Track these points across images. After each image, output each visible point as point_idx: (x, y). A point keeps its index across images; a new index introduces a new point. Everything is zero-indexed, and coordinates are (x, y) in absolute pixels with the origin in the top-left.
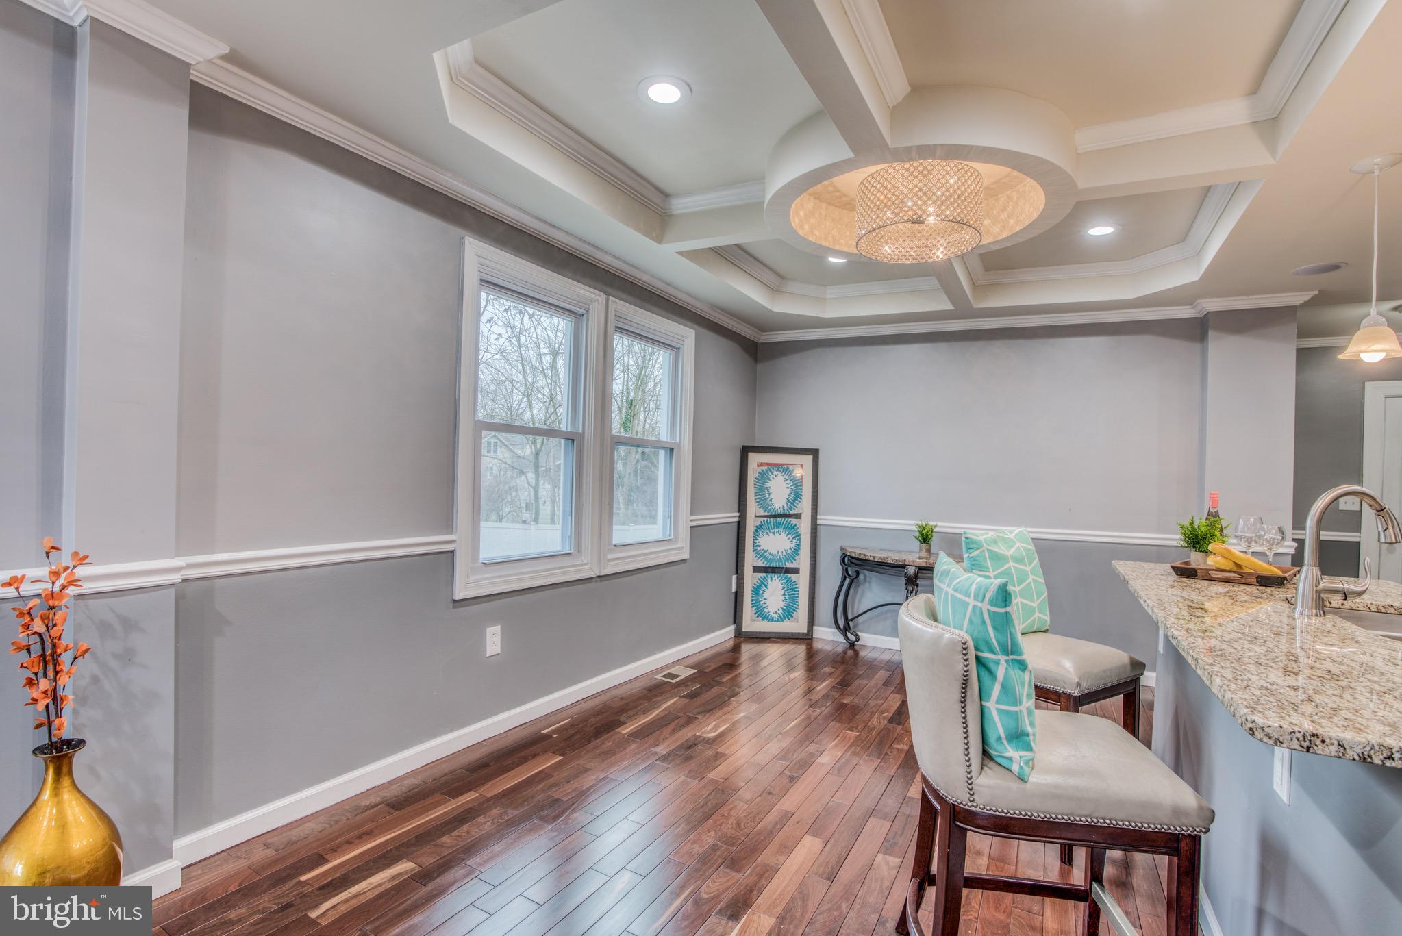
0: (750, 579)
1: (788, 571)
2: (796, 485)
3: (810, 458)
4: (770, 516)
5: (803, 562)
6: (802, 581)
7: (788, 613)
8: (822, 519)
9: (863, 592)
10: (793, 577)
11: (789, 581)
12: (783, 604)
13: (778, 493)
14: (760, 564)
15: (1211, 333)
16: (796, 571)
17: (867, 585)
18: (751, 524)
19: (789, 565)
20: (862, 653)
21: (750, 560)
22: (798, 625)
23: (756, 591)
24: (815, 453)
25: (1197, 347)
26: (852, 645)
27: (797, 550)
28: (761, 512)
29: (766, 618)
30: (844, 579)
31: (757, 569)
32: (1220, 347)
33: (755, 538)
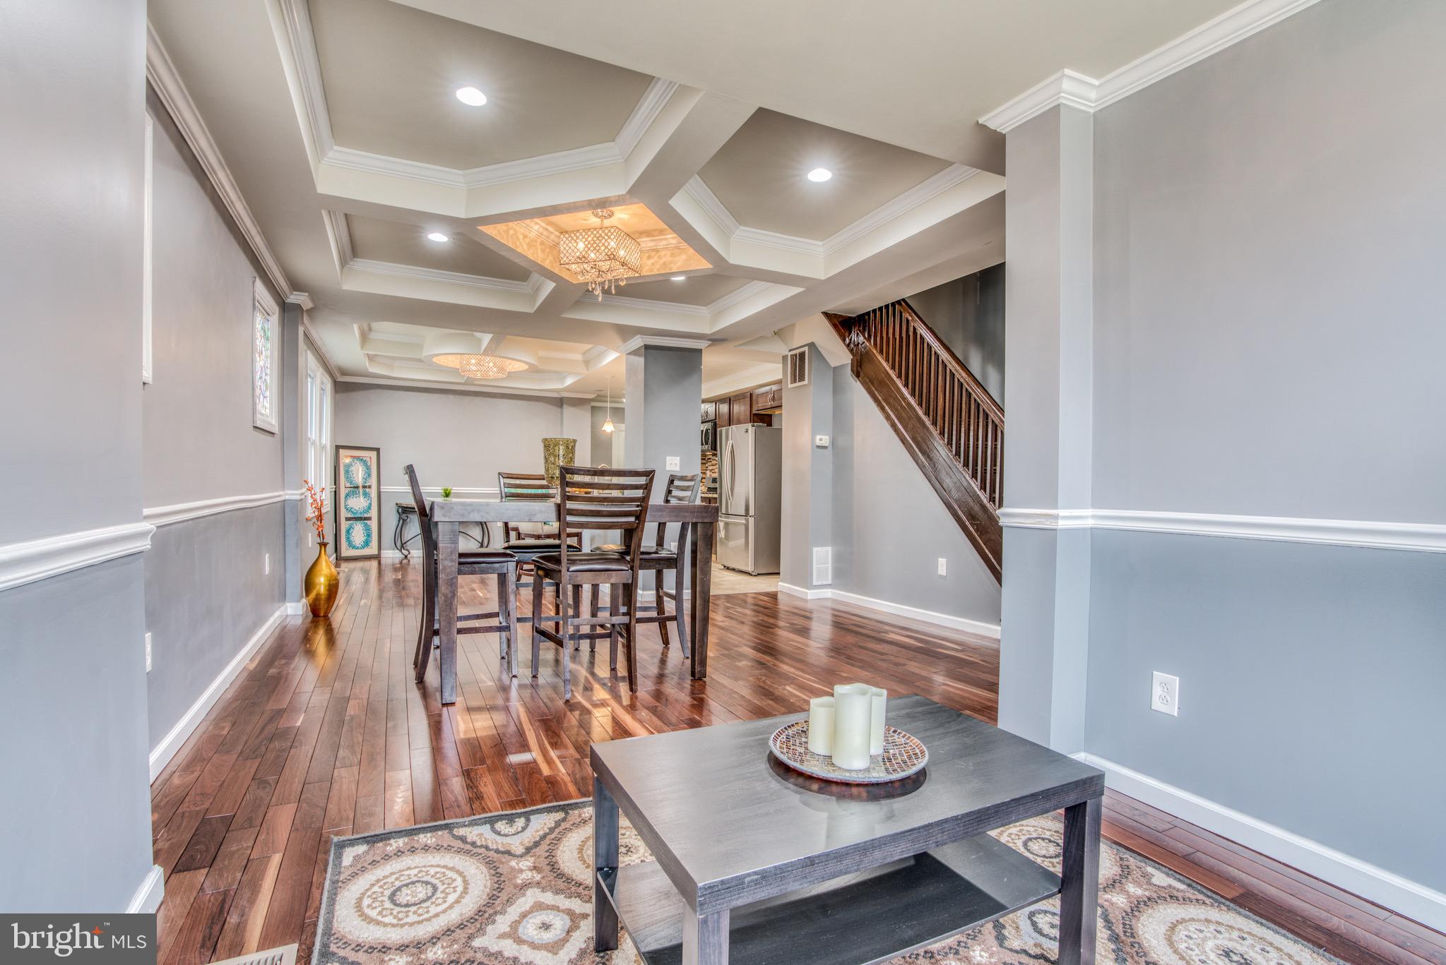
0: (344, 525)
1: (366, 519)
2: (368, 469)
3: (375, 453)
4: (354, 487)
5: (374, 513)
6: (374, 524)
7: (367, 544)
8: (383, 488)
9: (410, 527)
10: (368, 522)
11: (366, 524)
12: (364, 539)
13: (359, 474)
14: (350, 515)
15: (564, 406)
16: (369, 519)
17: (412, 524)
18: (343, 492)
19: (366, 515)
20: (411, 562)
21: (344, 514)
22: (373, 550)
23: (348, 532)
24: (378, 450)
25: (559, 410)
26: (406, 557)
27: (369, 507)
28: (348, 485)
29: (354, 547)
30: (399, 521)
31: (348, 519)
32: (568, 411)
33: (346, 501)
